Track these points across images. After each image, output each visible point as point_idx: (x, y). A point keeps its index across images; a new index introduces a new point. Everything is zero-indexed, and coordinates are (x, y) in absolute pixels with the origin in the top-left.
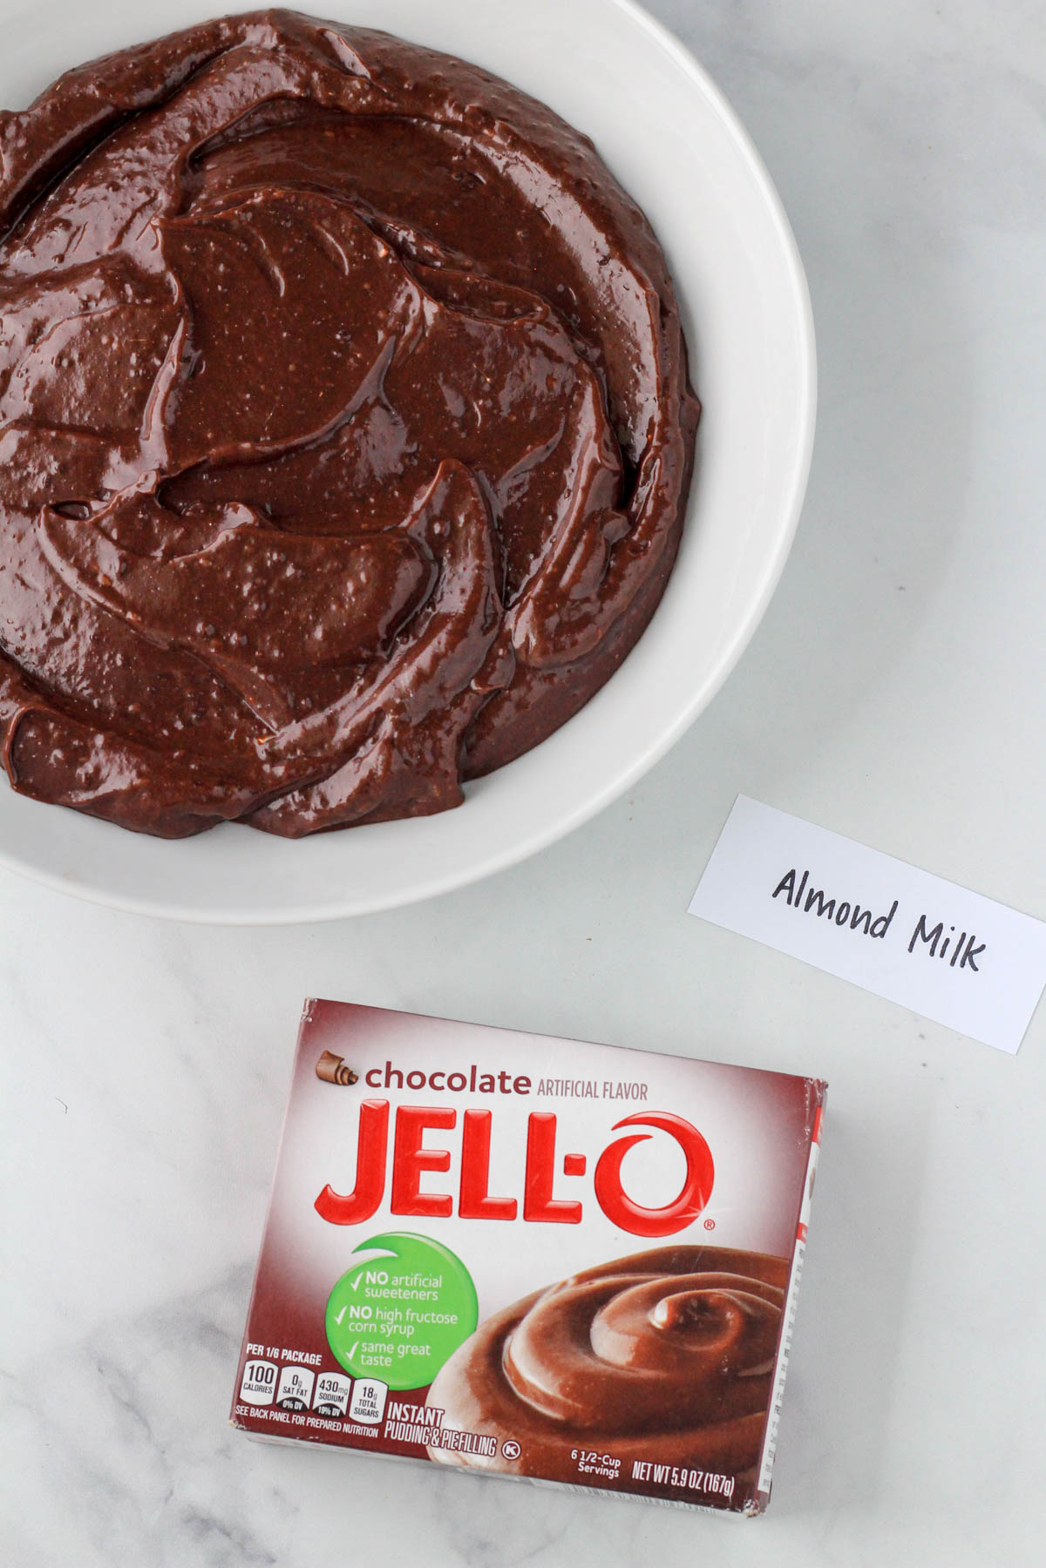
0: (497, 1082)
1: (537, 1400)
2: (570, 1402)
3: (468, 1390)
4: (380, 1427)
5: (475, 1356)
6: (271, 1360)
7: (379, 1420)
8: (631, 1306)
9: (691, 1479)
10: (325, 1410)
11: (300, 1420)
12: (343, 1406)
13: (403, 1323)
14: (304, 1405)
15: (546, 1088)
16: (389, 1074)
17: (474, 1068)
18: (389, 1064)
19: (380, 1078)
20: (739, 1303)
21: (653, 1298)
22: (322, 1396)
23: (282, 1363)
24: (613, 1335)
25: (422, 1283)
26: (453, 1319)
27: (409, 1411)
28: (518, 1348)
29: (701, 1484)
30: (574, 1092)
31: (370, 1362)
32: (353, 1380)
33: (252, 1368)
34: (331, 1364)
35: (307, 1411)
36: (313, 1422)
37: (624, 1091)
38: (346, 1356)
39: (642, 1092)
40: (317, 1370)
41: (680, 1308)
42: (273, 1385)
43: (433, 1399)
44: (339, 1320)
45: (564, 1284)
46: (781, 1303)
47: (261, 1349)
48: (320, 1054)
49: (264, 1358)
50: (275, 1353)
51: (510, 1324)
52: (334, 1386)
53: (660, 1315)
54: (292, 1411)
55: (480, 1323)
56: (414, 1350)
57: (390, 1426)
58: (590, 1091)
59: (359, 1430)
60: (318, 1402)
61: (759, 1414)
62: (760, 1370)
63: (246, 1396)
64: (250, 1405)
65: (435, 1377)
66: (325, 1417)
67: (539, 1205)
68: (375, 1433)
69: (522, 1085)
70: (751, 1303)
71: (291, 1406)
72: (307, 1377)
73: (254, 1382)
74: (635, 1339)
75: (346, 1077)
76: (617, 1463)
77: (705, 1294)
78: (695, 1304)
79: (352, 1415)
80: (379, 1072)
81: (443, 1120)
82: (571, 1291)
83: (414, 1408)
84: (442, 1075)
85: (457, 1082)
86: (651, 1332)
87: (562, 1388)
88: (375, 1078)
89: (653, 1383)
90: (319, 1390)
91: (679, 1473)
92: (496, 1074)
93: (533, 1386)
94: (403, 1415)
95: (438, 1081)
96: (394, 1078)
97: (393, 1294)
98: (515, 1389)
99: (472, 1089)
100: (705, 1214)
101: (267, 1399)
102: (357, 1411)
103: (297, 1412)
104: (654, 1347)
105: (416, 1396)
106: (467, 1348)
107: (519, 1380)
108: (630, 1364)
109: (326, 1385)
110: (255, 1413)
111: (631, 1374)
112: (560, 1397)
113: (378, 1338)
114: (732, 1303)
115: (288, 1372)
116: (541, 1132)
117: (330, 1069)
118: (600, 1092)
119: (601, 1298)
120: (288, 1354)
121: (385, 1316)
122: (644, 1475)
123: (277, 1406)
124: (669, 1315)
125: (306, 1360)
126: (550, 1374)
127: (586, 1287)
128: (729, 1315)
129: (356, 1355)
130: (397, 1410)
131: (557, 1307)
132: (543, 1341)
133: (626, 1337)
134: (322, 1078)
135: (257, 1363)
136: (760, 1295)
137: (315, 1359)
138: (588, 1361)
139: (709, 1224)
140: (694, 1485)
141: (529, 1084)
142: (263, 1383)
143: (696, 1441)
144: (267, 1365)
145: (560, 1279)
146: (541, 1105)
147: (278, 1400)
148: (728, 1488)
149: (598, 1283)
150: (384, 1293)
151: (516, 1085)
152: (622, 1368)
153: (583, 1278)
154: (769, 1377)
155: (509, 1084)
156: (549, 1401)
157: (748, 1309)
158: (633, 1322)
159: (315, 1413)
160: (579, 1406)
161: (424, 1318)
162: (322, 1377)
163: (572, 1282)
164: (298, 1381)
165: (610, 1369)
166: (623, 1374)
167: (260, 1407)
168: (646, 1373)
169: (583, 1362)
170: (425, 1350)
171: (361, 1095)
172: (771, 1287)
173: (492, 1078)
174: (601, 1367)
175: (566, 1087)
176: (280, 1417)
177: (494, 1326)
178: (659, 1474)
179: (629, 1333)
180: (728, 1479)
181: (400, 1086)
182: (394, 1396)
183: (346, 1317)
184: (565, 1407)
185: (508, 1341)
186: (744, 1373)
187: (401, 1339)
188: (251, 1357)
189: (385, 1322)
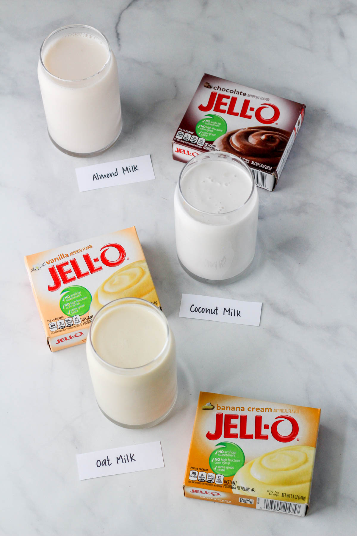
0: (240, 93)
1: (235, 147)
2: (242, 149)
3: (222, 143)
4: (203, 147)
5: (224, 138)
6: (183, 132)
7: (203, 145)
8: (258, 135)
9: (263, 166)
10: (192, 142)
11: (187, 143)
12: (196, 142)
13: (211, 130)
14: (188, 140)
15: (249, 96)
16: (218, 88)
17: (235, 90)
18: (219, 86)
19: (217, 88)
20: (279, 138)
21: (262, 134)
22: (192, 139)
23: (185, 132)
24: (253, 139)
25: (217, 123)
26: (221, 131)
27: (209, 145)
28: (233, 138)
29: (265, 167)
30: (255, 97)
31: (203, 135)
32: (199, 138)
33: (179, 132)
34: (195, 134)
35: (188, 141)
36: (189, 143)
37: (264, 99)
38: (199, 134)
39: (268, 100)
40: (192, 135)
41: (267, 137)
42: (183, 136)
43: (214, 144)
44: (198, 127)
45: (245, 129)
46: (288, 139)
47: (182, 130)
48: (206, 82)
49: (182, 131)
50: (184, 131)
51: (233, 133)
52: (195, 138)
53: (263, 137)
54: (185, 141)
55: (227, 132)
56: (212, 135)
57: (204, 147)
58: (258, 98)
59: (198, 146)
60: (191, 140)
61: (279, 158)
62: (282, 150)
63: (176, 137)
64: (177, 139)
65: (216, 140)
66: (192, 143)
67: (243, 114)
68: (201, 147)
69: (244, 94)
70: (282, 139)
71: (185, 140)
72: (190, 136)
73: (179, 135)
74: (257, 140)
75: (210, 87)
76: (249, 161)
77: (273, 136)
78: (271, 137)
79: (197, 144)
80: (216, 87)
81: (228, 97)
82: (246, 130)
83: (210, 144)
84: (229, 90)
85: (232, 92)
86: (261, 140)
87: (241, 146)
88: (215, 88)
89: (260, 149)
90: (192, 138)
91: (261, 165)
92: (240, 92)
93: (235, 145)
94: (208, 145)
95: (228, 91)
96: (219, 89)
97: (210, 124)
98: (231, 145)
99: (234, 93)
100: (276, 122)
101: (181, 138)
102: (198, 143)
103: (187, 141)
104: (261, 142)
105: (211, 143)
106: (223, 136)
107: (232, 143)
108: (256, 144)
109: (193, 138)
110: (177, 140)
111: (255, 146)
112: (240, 148)
113: (206, 131)
114: (278, 138)
115: (186, 134)
116: (247, 103)
117: (207, 85)
118: (260, 98)
119: (252, 132)
120: (187, 131)
121: (208, 128)
122: (254, 164)
123: (182, 140)
124: (265, 138)
125: (190, 133)
126: (239, 143)
127: (249, 130)
128: (277, 140)
129: (201, 134)
130: (206, 144)
131: (243, 132)
132: (239, 138)
133: (255, 140)
134: (205, 86)
135: (180, 132)
136: (284, 137)
137: (192, 133)
138: (247, 142)
139: (277, 124)
140: (263, 167)
141: (246, 94)
142: (181, 135)
143: (265, 160)
144: (182, 132)
145: (244, 128)
146: (248, 98)
147: (183, 139)
148: (270, 169)
149: (252, 130)
150: (209, 124)
151: (243, 94)
152: (253, 145)
153: (249, 128)
154: (283, 152)
155: (242, 94)
156: (237, 148)
157: (281, 139)
158: (258, 137)
159: (190, 142)
160: (243, 150)
161: (216, 129)
162: (193, 136)
163: (247, 129)
164: (188, 136)
165: (251, 145)
166: (254, 146)
167: (179, 139)
168: (258, 147)
169: (246, 143)
170: (215, 135)
171: (212, 90)
172: (286, 136)
173: (239, 92)
174: (249, 144)
175: (253, 96)
176: (183, 142)
177: (229, 133)
178: (257, 164)
179: (256, 139)
180: (271, 167)
181: (220, 90)
182: (206, 142)
183: (200, 127)
184: (240, 149)
185: (232, 136)
186: (278, 150)
187: (211, 133)
188: (179, 131)
189: (208, 129)
